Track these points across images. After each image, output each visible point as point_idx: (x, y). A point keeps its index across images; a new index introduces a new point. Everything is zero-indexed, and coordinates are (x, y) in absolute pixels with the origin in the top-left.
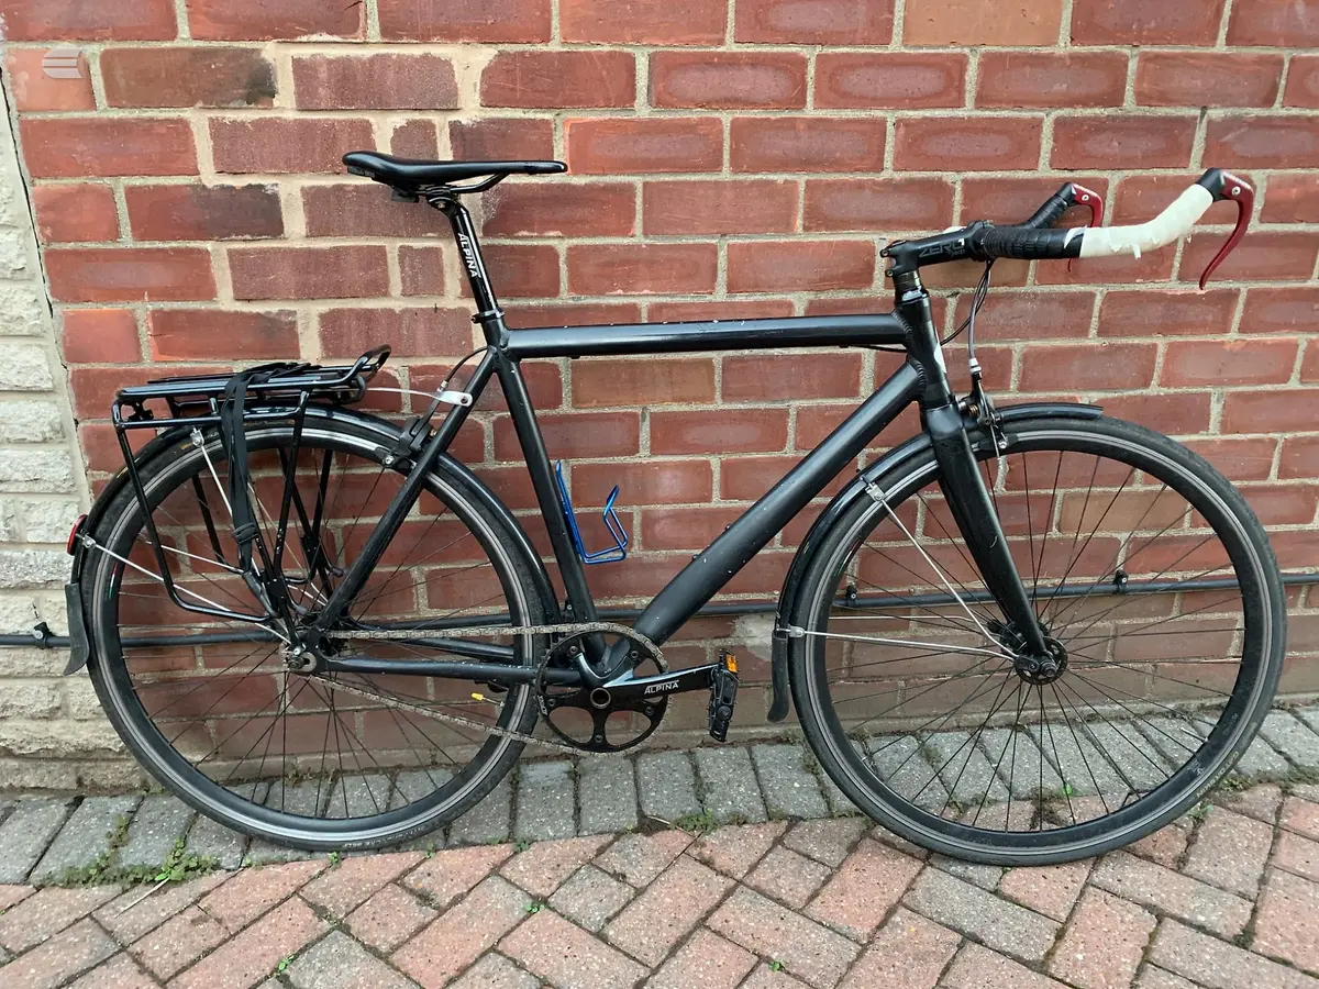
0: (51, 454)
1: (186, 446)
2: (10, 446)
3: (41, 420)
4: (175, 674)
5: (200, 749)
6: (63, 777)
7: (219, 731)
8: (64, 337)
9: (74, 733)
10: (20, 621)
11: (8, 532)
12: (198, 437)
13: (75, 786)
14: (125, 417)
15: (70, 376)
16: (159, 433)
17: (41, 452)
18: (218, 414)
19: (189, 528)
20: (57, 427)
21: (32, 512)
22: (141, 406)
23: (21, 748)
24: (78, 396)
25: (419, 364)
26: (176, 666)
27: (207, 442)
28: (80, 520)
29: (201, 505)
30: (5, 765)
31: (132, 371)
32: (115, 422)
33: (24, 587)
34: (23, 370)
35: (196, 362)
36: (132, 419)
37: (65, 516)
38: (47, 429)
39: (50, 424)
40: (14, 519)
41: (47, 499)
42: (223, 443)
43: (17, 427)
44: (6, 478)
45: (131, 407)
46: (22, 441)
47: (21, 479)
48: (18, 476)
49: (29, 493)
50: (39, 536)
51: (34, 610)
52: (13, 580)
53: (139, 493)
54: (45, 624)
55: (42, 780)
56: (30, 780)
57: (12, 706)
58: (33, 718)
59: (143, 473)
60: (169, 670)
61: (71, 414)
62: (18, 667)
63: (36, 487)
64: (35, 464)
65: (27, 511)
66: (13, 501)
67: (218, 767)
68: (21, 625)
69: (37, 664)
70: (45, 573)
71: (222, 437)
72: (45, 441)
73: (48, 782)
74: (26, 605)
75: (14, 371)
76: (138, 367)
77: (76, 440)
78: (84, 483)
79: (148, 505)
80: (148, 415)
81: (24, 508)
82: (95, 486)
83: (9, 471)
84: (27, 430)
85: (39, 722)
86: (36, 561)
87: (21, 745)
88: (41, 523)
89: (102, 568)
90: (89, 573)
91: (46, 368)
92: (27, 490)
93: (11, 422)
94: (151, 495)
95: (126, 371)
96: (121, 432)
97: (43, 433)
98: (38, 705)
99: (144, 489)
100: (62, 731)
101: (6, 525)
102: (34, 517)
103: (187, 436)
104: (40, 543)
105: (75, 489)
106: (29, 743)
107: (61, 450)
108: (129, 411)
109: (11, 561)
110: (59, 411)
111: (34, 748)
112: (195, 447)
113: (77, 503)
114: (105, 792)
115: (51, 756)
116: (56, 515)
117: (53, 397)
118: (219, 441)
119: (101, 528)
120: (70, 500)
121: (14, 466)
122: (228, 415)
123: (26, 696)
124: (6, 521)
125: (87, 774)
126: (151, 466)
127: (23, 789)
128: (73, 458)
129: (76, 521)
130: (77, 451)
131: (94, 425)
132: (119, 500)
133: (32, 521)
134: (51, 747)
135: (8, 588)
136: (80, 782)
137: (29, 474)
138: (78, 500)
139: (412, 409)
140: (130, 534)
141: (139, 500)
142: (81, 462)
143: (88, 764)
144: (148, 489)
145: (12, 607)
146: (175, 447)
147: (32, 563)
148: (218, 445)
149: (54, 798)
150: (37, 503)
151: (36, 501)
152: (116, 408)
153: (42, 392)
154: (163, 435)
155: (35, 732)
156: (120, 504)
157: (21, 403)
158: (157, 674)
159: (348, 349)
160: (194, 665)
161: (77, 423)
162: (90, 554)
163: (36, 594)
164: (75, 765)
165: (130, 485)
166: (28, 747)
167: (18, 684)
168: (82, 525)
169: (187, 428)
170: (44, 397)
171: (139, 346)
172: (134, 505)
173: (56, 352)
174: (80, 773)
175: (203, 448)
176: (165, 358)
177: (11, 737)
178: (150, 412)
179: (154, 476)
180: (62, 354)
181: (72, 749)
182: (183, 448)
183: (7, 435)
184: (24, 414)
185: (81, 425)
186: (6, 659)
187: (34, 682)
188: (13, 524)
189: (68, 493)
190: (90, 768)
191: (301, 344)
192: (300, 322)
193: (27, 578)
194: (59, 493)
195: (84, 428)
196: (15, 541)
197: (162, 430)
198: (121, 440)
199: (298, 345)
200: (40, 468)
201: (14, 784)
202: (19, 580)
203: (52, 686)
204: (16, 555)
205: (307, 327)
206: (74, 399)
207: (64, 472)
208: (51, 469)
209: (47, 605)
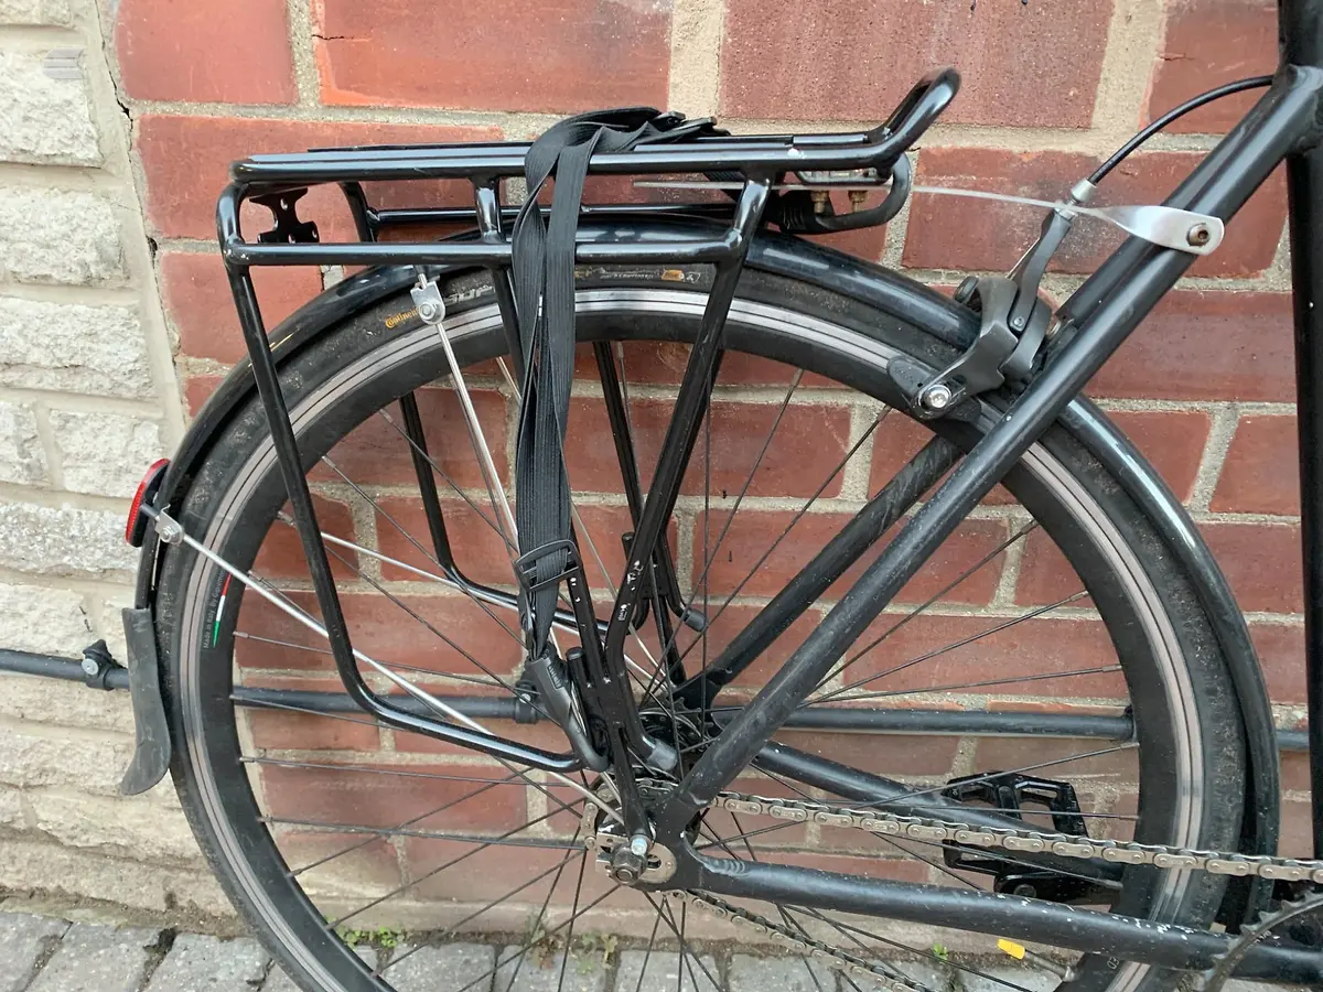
0: (103, 312)
1: (396, 320)
2: (18, 292)
3: (78, 237)
4: (338, 757)
5: (378, 879)
6: (143, 890)
7: (412, 855)
8: (121, 34)
9: (159, 827)
10: (60, 634)
11: (28, 467)
12: (428, 298)
13: (162, 906)
14: (251, 236)
15: (136, 134)
16: (330, 282)
17: (81, 307)
18: (502, 238)
19: (381, 492)
20: (112, 252)
21: (70, 432)
22: (292, 209)
23: (73, 838)
24: (154, 182)
25: (946, 146)
26: (343, 742)
27: (452, 312)
28: (155, 473)
29: (413, 450)
30: (50, 856)
31: (273, 126)
32: (223, 244)
33: (64, 575)
34: (35, 114)
35: (420, 113)
36: (267, 238)
37: (133, 448)
38: (91, 256)
39: (98, 246)
40: (38, 442)
41: (101, 408)
42: (508, 311)
43: (29, 247)
44: (15, 358)
45: (267, 211)
46: (41, 282)
47: (45, 363)
48: (35, 355)
49: (62, 392)
50: (85, 481)
51: (83, 618)
52: (40, 559)
53: (281, 428)
54: (102, 645)
55: (108, 889)
56: (89, 886)
57: (55, 771)
58: (91, 793)
59: (290, 379)
60: (328, 748)
61: (142, 226)
62: (60, 712)
63: (80, 383)
64: (71, 334)
65: (62, 428)
66: (34, 407)
67: (407, 909)
68: (62, 642)
69: (93, 710)
70: (99, 554)
71: (504, 298)
72: (88, 283)
73: (118, 893)
74: (68, 608)
75: (17, 115)
76: (288, 118)
77: (153, 285)
78: (171, 382)
79: (298, 457)
80: (307, 233)
81: (56, 423)
82: (192, 390)
83: (21, 345)
84: (52, 257)
85: (99, 801)
86: (82, 530)
87: (72, 833)
88: (88, 457)
89: (198, 584)
90: (173, 590)
91: (84, 110)
92: (58, 386)
93: (17, 235)
94: (310, 432)
95: (259, 125)
96: (239, 271)
97: (84, 265)
98: (97, 777)
99: (292, 417)
100: (140, 821)
101: (23, 454)
102: (76, 442)
103: (403, 292)
104: (87, 494)
105: (152, 392)
106: (85, 832)
107: (121, 305)
108: (259, 218)
109: (36, 524)
110: (115, 216)
111: (95, 840)
112: (419, 324)
113: (159, 422)
114: (212, 927)
115: (122, 855)
116: (118, 442)
117: (102, 184)
118: (496, 309)
119: (197, 497)
120: (144, 414)
121: (31, 334)
122: (532, 245)
123: (77, 758)
124: (23, 447)
125: (182, 891)
126: (310, 360)
127: (78, 900)
128: (147, 327)
129: (144, 474)
130: (156, 312)
131: (191, 252)
132: (235, 436)
133: (72, 450)
134: (123, 842)
135: (33, 573)
136: (170, 900)
137: (59, 354)
138: (159, 415)
139: (904, 258)
140: (259, 516)
141: (279, 444)
142: (164, 334)
143: (184, 875)
144: (302, 418)
145: (45, 607)
146: (368, 319)
147: (75, 532)
148: (489, 318)
149: (127, 926)
150: (80, 415)
151: (79, 410)
152: (226, 205)
153: (75, 168)
154: (342, 288)
155: (93, 817)
156: (239, 446)
157: (39, 193)
158: (308, 754)
159: (786, 96)
160: (375, 743)
161: (154, 246)
162: (173, 551)
163: (88, 588)
164: (163, 873)
165: (259, 405)
166: (84, 838)
167: (63, 738)
168: (156, 483)
169: (402, 273)
170: (80, 181)
171: (292, 65)
172: (265, 456)
173: (102, 69)
174: (172, 886)
175: (440, 326)
176: (351, 96)
177: (53, 818)
178: (311, 226)
179: (318, 386)
180: (117, 77)
181: (158, 852)
182: (390, 323)
183: (11, 265)
184: (44, 219)
185: (163, 251)
186: (38, 696)
187: (88, 736)
188: (36, 452)
189: (139, 400)
190: (188, 882)
191: (674, 77)
192: (678, 18)
193: (66, 559)
194: (120, 398)
195: (169, 259)
196: (42, 485)
197: (335, 275)
198: (239, 295)
199: (666, 79)
200: (82, 343)
201: (64, 887)
202: (51, 563)
203: (119, 747)
204: (45, 512)
205: (691, 31)
206: (145, 193)
207: (128, 355)
208: (107, 348)
209: (106, 612)
